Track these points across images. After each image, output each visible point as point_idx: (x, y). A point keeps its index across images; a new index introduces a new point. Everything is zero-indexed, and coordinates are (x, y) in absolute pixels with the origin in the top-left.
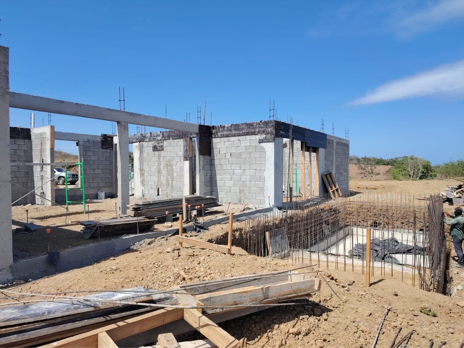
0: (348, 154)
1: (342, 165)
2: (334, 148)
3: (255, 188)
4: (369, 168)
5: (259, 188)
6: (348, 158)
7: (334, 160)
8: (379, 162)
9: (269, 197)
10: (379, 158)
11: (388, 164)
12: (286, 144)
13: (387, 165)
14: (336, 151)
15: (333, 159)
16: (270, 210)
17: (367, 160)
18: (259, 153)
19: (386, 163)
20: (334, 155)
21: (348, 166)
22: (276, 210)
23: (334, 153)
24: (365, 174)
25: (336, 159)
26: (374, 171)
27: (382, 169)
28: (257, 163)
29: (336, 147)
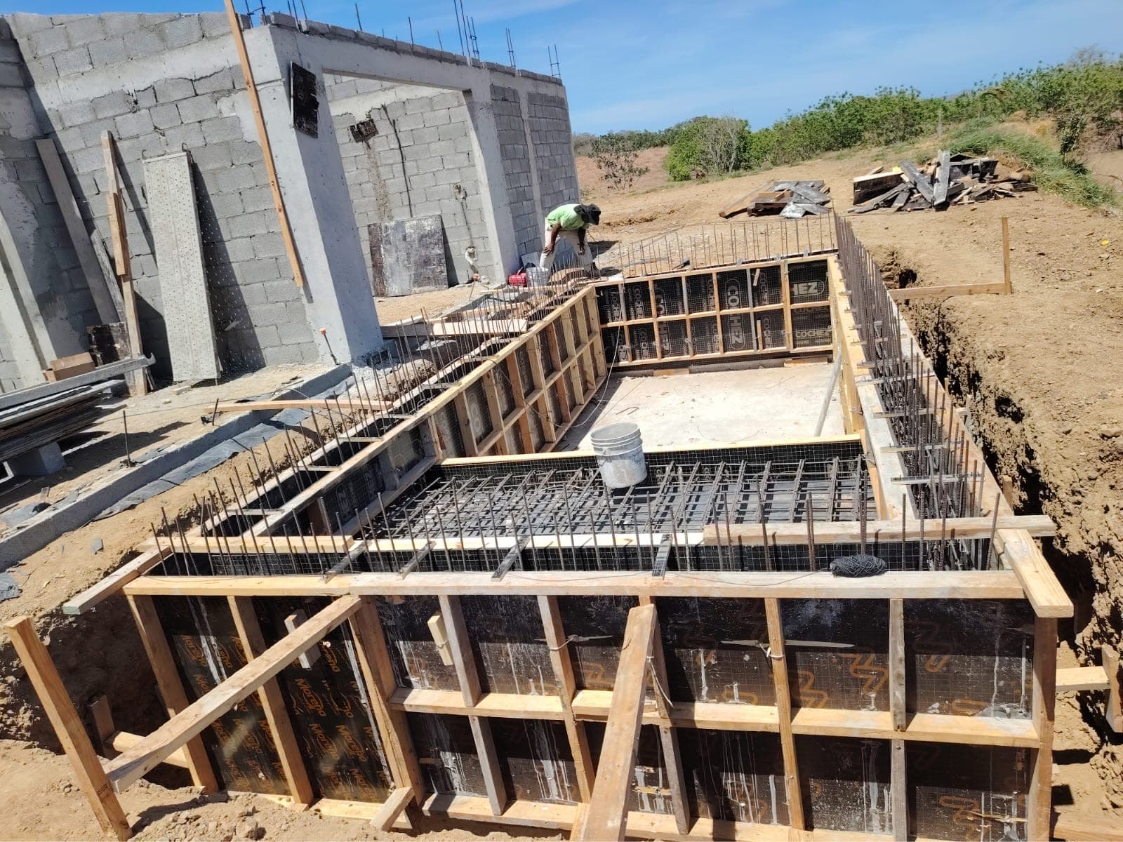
0: (568, 128)
1: (556, 166)
2: (525, 116)
3: (269, 306)
4: (623, 158)
5: (283, 304)
6: (569, 142)
7: (532, 156)
8: (643, 141)
9: (324, 332)
10: (642, 132)
11: (663, 144)
12: (372, 121)
13: (662, 146)
14: (531, 124)
15: (526, 153)
16: (340, 375)
17: (613, 141)
18: (247, 168)
19: (657, 142)
20: (529, 138)
21: (572, 165)
22: (364, 373)
23: (528, 132)
24: (615, 178)
25: (536, 151)
26: (635, 167)
27: (650, 157)
28: (251, 209)
29: (529, 112)
